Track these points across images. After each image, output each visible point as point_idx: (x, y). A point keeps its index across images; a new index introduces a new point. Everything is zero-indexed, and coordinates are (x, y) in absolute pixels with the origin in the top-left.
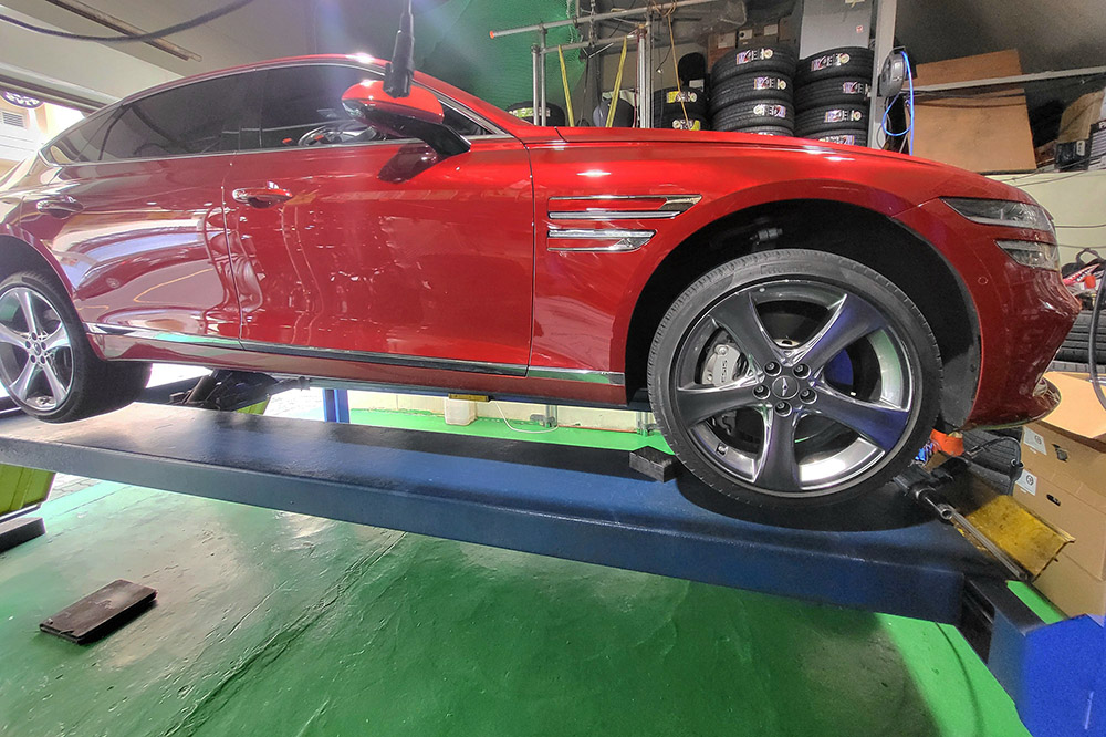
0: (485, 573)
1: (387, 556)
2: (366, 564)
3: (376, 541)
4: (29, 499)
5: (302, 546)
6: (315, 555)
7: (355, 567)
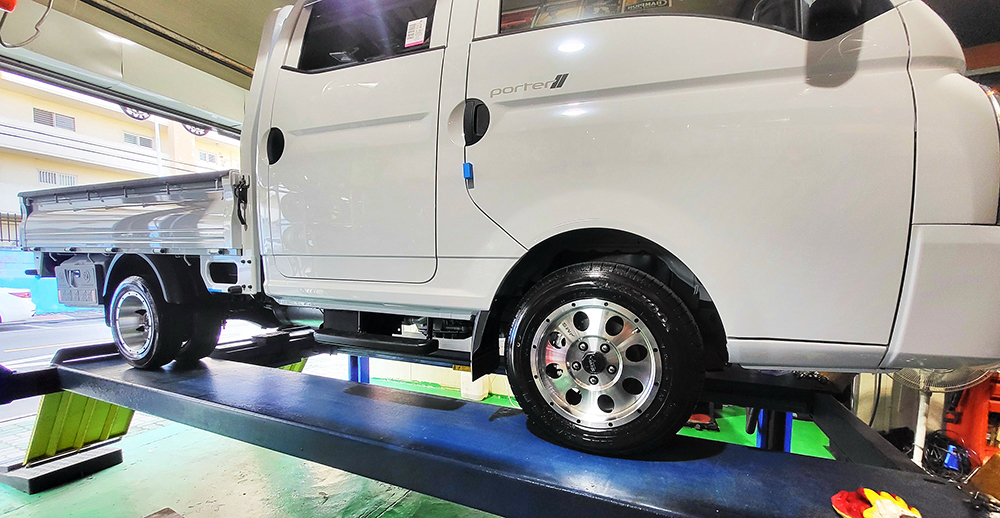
1: (388, 512)
3: (381, 497)
4: (114, 432)
5: (318, 495)
6: (328, 503)
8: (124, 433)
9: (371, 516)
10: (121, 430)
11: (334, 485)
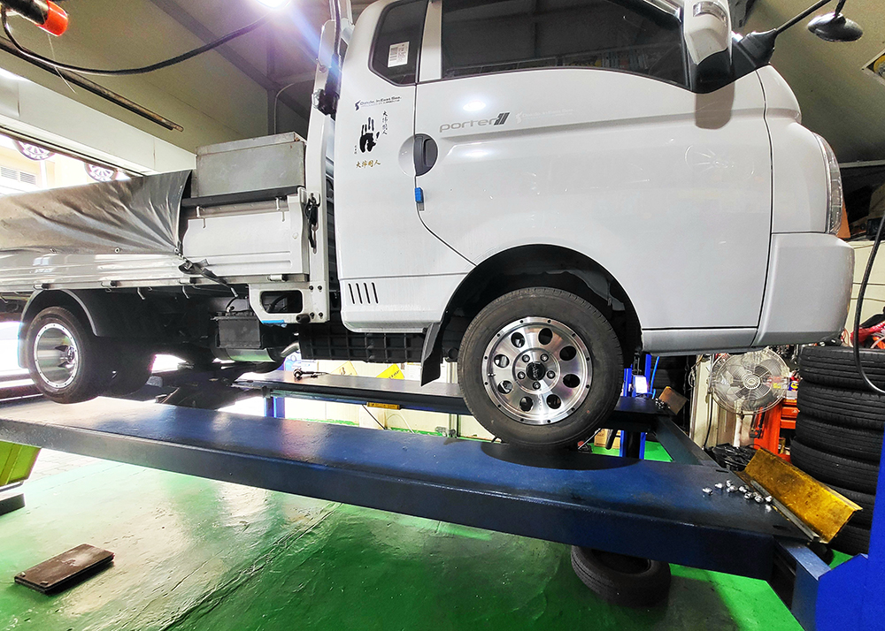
1: (308, 533)
3: (300, 520)
4: (14, 477)
5: (238, 524)
6: (249, 530)
7: (282, 542)
8: (25, 478)
9: (291, 538)
10: (22, 474)
11: (254, 514)
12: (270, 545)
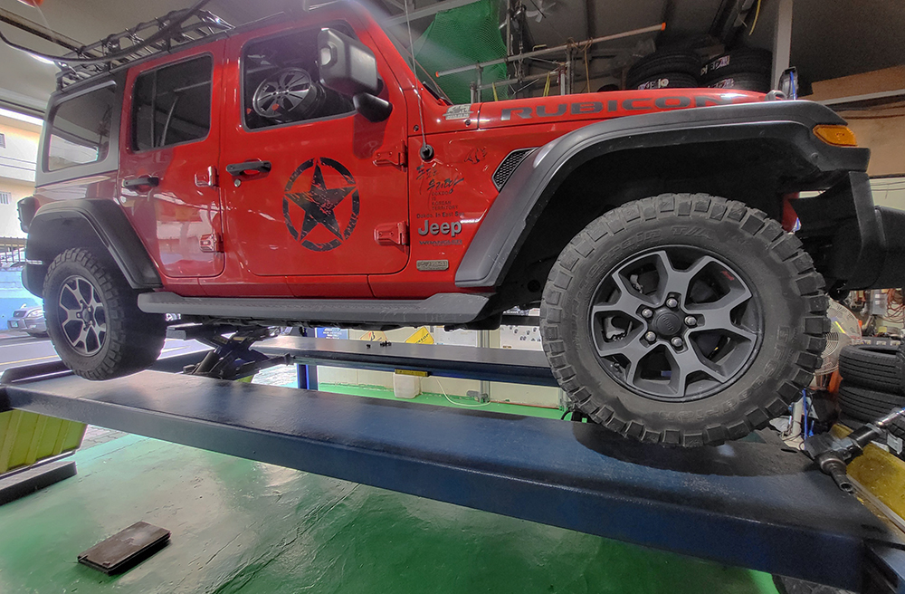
0: (420, 524)
1: (339, 505)
2: (322, 511)
3: (333, 492)
4: (66, 448)
5: (272, 494)
6: (281, 501)
7: (314, 514)
8: (77, 447)
9: (322, 510)
10: (73, 444)
11: (288, 484)
12: (302, 516)
